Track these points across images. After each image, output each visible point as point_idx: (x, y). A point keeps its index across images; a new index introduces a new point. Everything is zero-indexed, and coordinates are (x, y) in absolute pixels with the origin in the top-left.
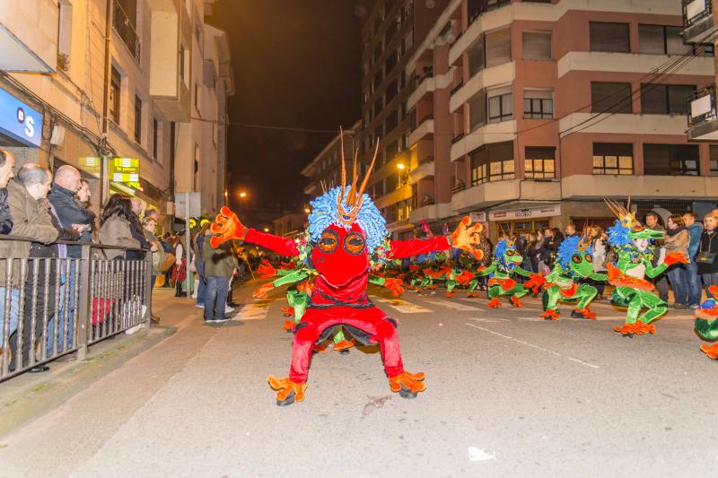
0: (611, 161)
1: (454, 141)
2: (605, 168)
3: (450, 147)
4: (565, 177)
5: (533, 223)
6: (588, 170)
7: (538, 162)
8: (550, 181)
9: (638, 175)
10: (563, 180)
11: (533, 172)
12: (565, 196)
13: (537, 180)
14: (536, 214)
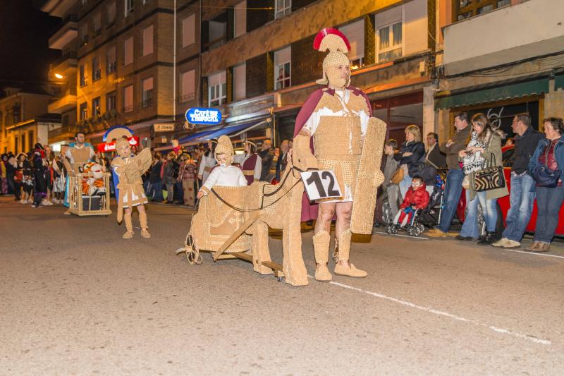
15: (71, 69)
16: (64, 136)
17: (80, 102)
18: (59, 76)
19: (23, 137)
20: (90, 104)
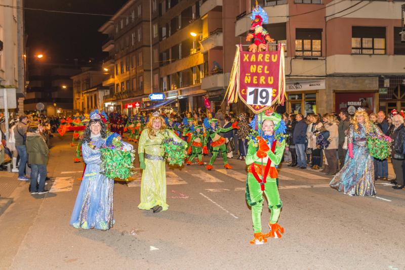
0: (367, 42)
1: (239, 17)
2: (362, 48)
3: (235, 22)
4: (328, 56)
5: (303, 95)
6: (347, 51)
7: (307, 43)
8: (317, 59)
9: (390, 55)
10: (328, 58)
11: (303, 50)
12: (330, 72)
13: (306, 58)
14: (306, 87)
15: (112, 65)
16: (109, 99)
17: (116, 83)
18: (106, 70)
19: (92, 97)
20: (120, 84)
